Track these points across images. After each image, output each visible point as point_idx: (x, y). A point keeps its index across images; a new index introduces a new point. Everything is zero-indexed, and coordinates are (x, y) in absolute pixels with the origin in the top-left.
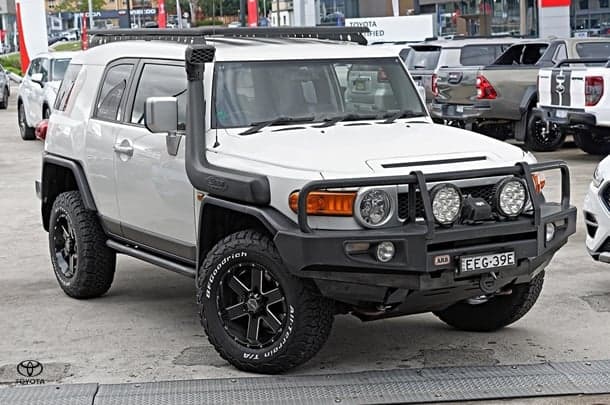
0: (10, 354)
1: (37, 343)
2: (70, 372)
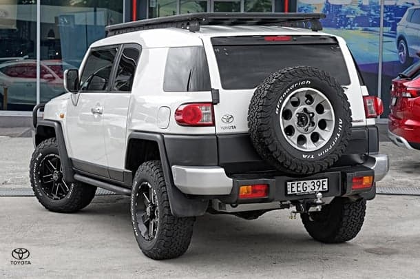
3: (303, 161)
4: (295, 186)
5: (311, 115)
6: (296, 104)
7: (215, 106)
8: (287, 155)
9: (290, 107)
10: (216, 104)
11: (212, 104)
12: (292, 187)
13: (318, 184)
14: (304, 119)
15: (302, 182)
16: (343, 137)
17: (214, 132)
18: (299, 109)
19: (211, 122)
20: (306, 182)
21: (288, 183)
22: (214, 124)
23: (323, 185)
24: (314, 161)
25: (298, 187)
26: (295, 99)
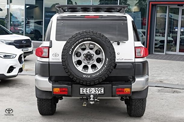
0: (171, 97)
1: (162, 99)
2: (158, 91)
3: (84, 78)
4: (85, 90)
5: (93, 55)
6: (84, 49)
7: (50, 48)
8: (74, 75)
9: (80, 51)
10: (51, 47)
11: (49, 47)
12: (83, 91)
13: (98, 90)
14: (89, 57)
15: (89, 88)
16: (108, 67)
17: (48, 61)
18: (86, 52)
19: (47, 56)
20: (91, 88)
21: (81, 88)
22: (48, 57)
23: (101, 91)
24: (90, 79)
25: (86, 91)
26: (83, 47)
